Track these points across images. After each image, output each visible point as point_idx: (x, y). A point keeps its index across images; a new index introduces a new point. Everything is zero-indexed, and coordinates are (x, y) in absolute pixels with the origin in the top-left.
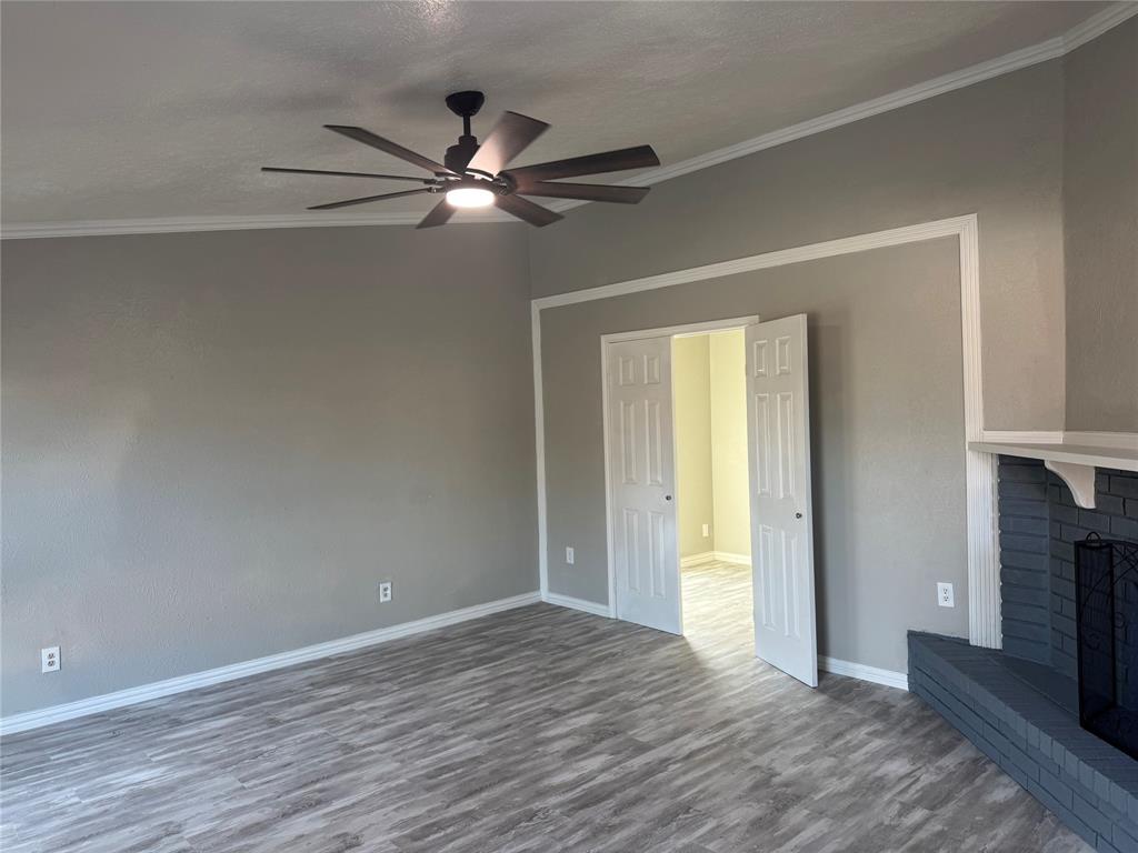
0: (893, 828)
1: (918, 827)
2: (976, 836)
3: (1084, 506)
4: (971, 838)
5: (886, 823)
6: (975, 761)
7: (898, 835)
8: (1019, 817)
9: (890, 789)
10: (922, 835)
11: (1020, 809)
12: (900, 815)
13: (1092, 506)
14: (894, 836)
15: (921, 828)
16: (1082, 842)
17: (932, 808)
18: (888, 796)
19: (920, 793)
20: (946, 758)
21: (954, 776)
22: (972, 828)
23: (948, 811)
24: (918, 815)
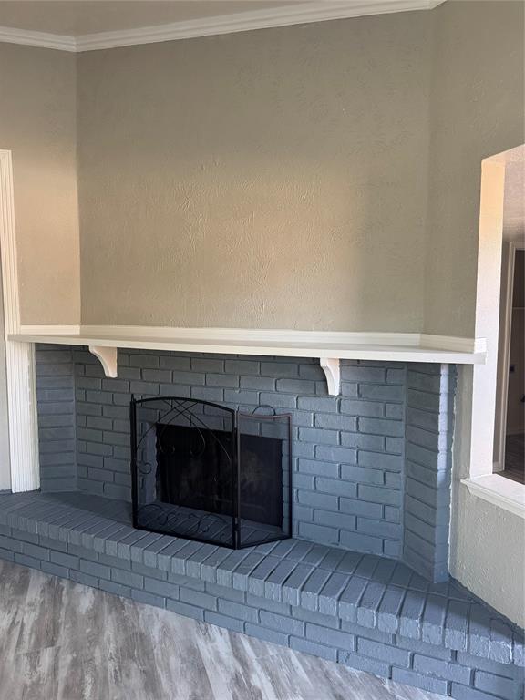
0: (37, 684)
1: (55, 669)
2: (97, 647)
3: (112, 376)
4: (96, 650)
5: (29, 682)
6: (50, 583)
7: (46, 688)
8: (110, 613)
9: (8, 647)
10: (63, 673)
11: (106, 606)
12: (34, 667)
13: (116, 376)
14: (44, 690)
15: (58, 668)
16: (155, 608)
17: (52, 644)
18: (11, 657)
19: (33, 636)
20: (29, 593)
21: (46, 605)
22: (90, 642)
23: (64, 638)
24: (46, 657)
